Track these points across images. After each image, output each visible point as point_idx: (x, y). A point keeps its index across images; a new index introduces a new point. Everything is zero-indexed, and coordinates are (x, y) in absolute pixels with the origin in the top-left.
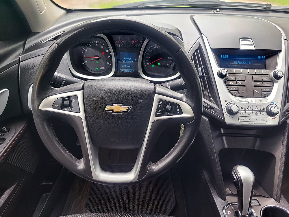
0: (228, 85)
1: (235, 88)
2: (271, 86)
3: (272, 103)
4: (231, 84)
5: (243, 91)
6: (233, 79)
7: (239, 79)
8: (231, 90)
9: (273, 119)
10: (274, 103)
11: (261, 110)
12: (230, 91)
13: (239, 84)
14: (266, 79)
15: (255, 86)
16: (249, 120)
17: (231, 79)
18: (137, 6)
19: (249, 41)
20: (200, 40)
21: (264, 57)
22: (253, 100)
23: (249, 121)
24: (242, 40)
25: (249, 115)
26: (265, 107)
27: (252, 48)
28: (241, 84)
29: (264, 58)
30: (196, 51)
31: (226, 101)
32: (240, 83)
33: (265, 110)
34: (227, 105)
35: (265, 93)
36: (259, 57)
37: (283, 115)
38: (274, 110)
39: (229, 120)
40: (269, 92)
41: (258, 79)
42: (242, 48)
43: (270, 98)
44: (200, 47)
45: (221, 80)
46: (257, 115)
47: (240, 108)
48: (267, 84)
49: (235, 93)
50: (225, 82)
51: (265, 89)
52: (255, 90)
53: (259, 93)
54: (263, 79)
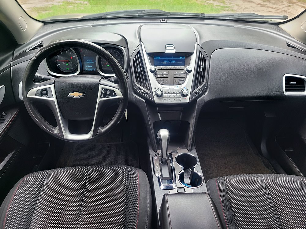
0: (157, 77)
1: (161, 79)
2: (185, 77)
3: (185, 88)
4: (159, 76)
5: (166, 81)
6: (160, 73)
7: (165, 73)
9: (185, 98)
11: (178, 93)
12: (158, 81)
14: (182, 73)
15: (174, 77)
16: (170, 100)
18: (101, 17)
19: (172, 46)
20: (140, 47)
21: (184, 57)
22: (171, 87)
24: (167, 46)
25: (170, 96)
26: (180, 91)
27: (173, 52)
30: (137, 54)
31: (155, 88)
32: (165, 76)
33: (180, 93)
34: (156, 90)
35: (181, 82)
36: (180, 57)
37: (192, 95)
38: (185, 93)
39: (157, 100)
40: (184, 81)
41: (177, 73)
42: (167, 51)
43: (183, 86)
44: (139, 52)
45: (152, 74)
46: (174, 96)
47: (164, 92)
48: (182, 76)
49: (162, 83)
50: (155, 75)
51: (181, 79)
52: (175, 80)
53: (177, 82)
54: (180, 73)
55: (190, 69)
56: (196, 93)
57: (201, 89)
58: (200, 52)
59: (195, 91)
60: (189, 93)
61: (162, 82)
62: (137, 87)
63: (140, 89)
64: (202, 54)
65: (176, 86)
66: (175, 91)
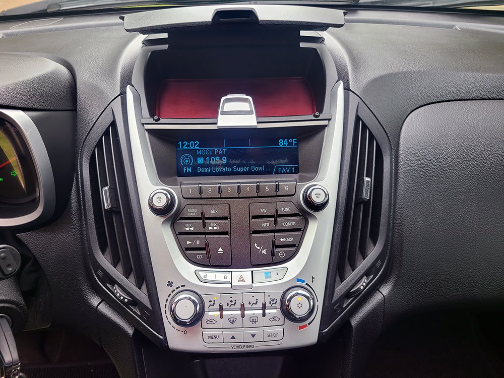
0: (181, 233)
1: (198, 241)
2: (299, 230)
3: (298, 280)
4: (188, 229)
5: (220, 249)
6: (194, 215)
7: (213, 212)
8: (187, 249)
9: (301, 328)
10: (303, 281)
11: (268, 305)
12: (186, 251)
13: (210, 228)
14: (286, 210)
15: (254, 232)
16: (233, 338)
17: (190, 215)
19: (246, 100)
20: (117, 105)
21: (294, 141)
23: (233, 340)
24: (227, 101)
25: (232, 322)
26: (278, 297)
28: (215, 228)
29: (294, 142)
30: (106, 133)
31: (170, 284)
32: (213, 226)
33: (278, 305)
34: (172, 294)
35: (281, 253)
36: (281, 141)
37: (331, 310)
38: (299, 306)
39: (176, 339)
40: (295, 247)
41: (264, 211)
43: (294, 268)
44: (113, 124)
45: (161, 219)
46: (254, 322)
47: (207, 304)
48: (288, 223)
49: (199, 257)
50: (173, 226)
51: (282, 240)
52: (256, 245)
53: (264, 252)
54: (277, 211)
55: (318, 199)
56: (347, 295)
57: (367, 273)
58: (358, 119)
59: (340, 289)
60: (320, 304)
61: (200, 255)
62: (100, 273)
63: (113, 282)
64: (365, 127)
65: (260, 272)
66: (257, 296)
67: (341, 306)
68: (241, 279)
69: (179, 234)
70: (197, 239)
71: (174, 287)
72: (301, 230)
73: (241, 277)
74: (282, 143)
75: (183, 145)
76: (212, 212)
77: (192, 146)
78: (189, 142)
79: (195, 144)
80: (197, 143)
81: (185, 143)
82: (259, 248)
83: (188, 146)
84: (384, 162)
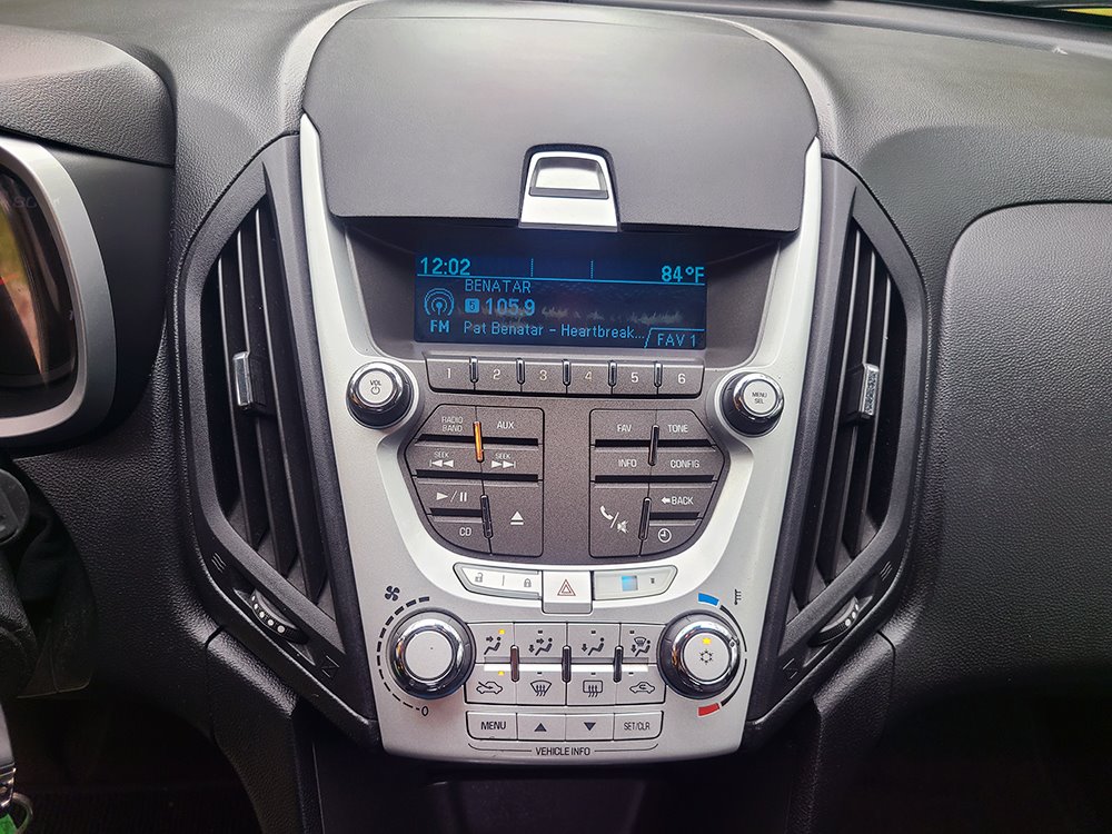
0: (424, 474)
1: (465, 495)
2: (706, 479)
3: (703, 598)
4: (439, 463)
5: (517, 516)
6: (457, 430)
7: (504, 427)
8: (437, 512)
9: (703, 711)
10: (715, 601)
11: (627, 653)
12: (433, 516)
13: (495, 464)
14: (679, 430)
15: (601, 479)
16: (541, 728)
17: (445, 430)
19: (591, 165)
20: (276, 162)
21: (697, 272)
22: (565, 583)
23: (541, 736)
24: (545, 163)
25: (540, 691)
26: (654, 636)
28: (506, 465)
29: (697, 275)
30: (247, 225)
31: (392, 593)
32: (502, 460)
33: (652, 655)
34: (397, 619)
35: (663, 531)
36: (666, 272)
37: (775, 671)
38: (707, 661)
39: (401, 727)
40: (694, 521)
41: (624, 430)
42: (536, 212)
43: (692, 567)
44: (266, 204)
45: (374, 437)
46: (593, 692)
47: (481, 645)
48: (680, 462)
49: (466, 532)
50: (403, 455)
51: (665, 500)
52: (603, 509)
53: (622, 527)
54: (657, 430)
55: (758, 407)
58: (853, 226)
60: (750, 656)
61: (468, 527)
62: (218, 561)
63: (250, 584)
64: (868, 246)
65: (612, 575)
66: (601, 630)
67: (798, 664)
68: (566, 589)
69: (417, 476)
70: (462, 489)
71: (402, 602)
72: (712, 481)
73: (566, 584)
74: (669, 275)
75: (431, 266)
76: (500, 425)
77: (454, 269)
78: (446, 260)
79: (461, 266)
80: (465, 263)
81: (438, 262)
82: (610, 517)
83: (444, 268)
84: (909, 333)
